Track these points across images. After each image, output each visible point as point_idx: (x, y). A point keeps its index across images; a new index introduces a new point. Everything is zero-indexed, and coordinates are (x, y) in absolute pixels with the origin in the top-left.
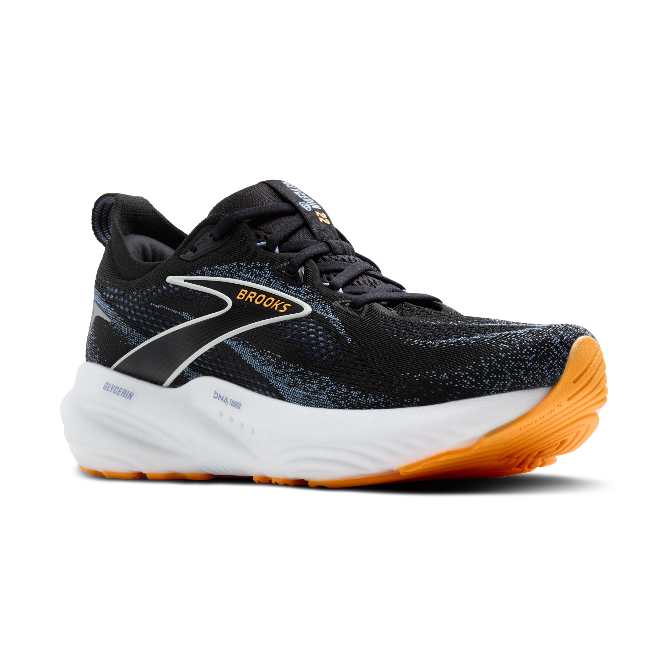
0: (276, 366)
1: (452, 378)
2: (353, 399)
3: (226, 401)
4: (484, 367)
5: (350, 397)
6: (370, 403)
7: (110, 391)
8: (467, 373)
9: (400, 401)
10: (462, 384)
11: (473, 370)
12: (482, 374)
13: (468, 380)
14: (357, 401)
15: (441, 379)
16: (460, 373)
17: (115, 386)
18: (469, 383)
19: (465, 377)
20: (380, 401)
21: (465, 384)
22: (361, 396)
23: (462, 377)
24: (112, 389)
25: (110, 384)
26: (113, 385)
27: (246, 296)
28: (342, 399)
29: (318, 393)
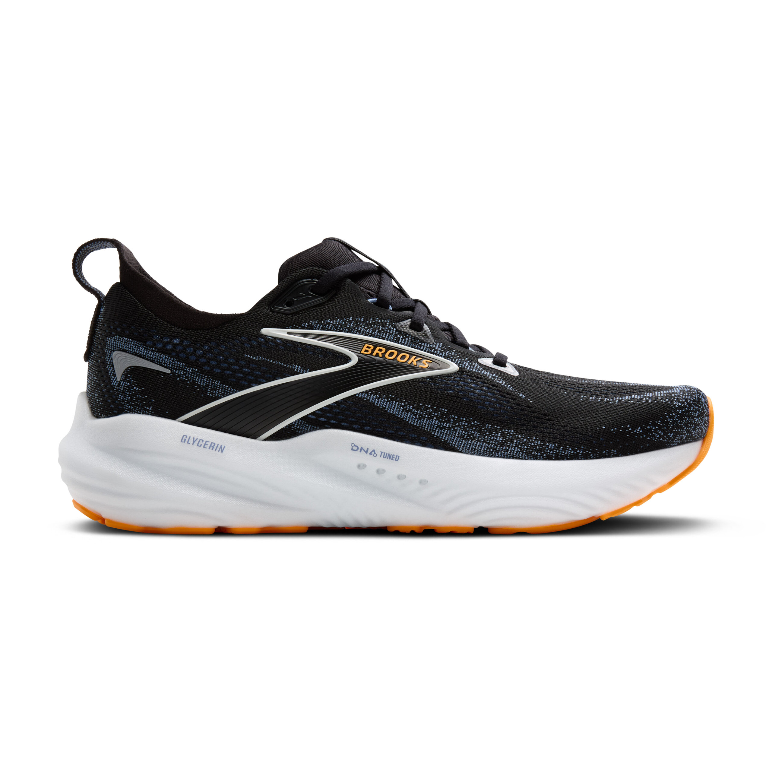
0: (441, 420)
1: (645, 431)
2: (550, 451)
3: (373, 453)
4: (669, 421)
5: (547, 448)
6: (569, 454)
7: (193, 444)
8: (657, 427)
9: (598, 452)
10: (653, 437)
11: (661, 425)
12: (668, 428)
13: (658, 433)
14: (555, 453)
15: (636, 432)
16: (651, 427)
17: (197, 439)
18: (658, 436)
19: (656, 430)
20: (579, 453)
21: (655, 437)
22: (559, 448)
23: (653, 430)
24: (194, 442)
25: (190, 437)
26: (194, 438)
27: (373, 351)
28: (536, 451)
29: (505, 445)
